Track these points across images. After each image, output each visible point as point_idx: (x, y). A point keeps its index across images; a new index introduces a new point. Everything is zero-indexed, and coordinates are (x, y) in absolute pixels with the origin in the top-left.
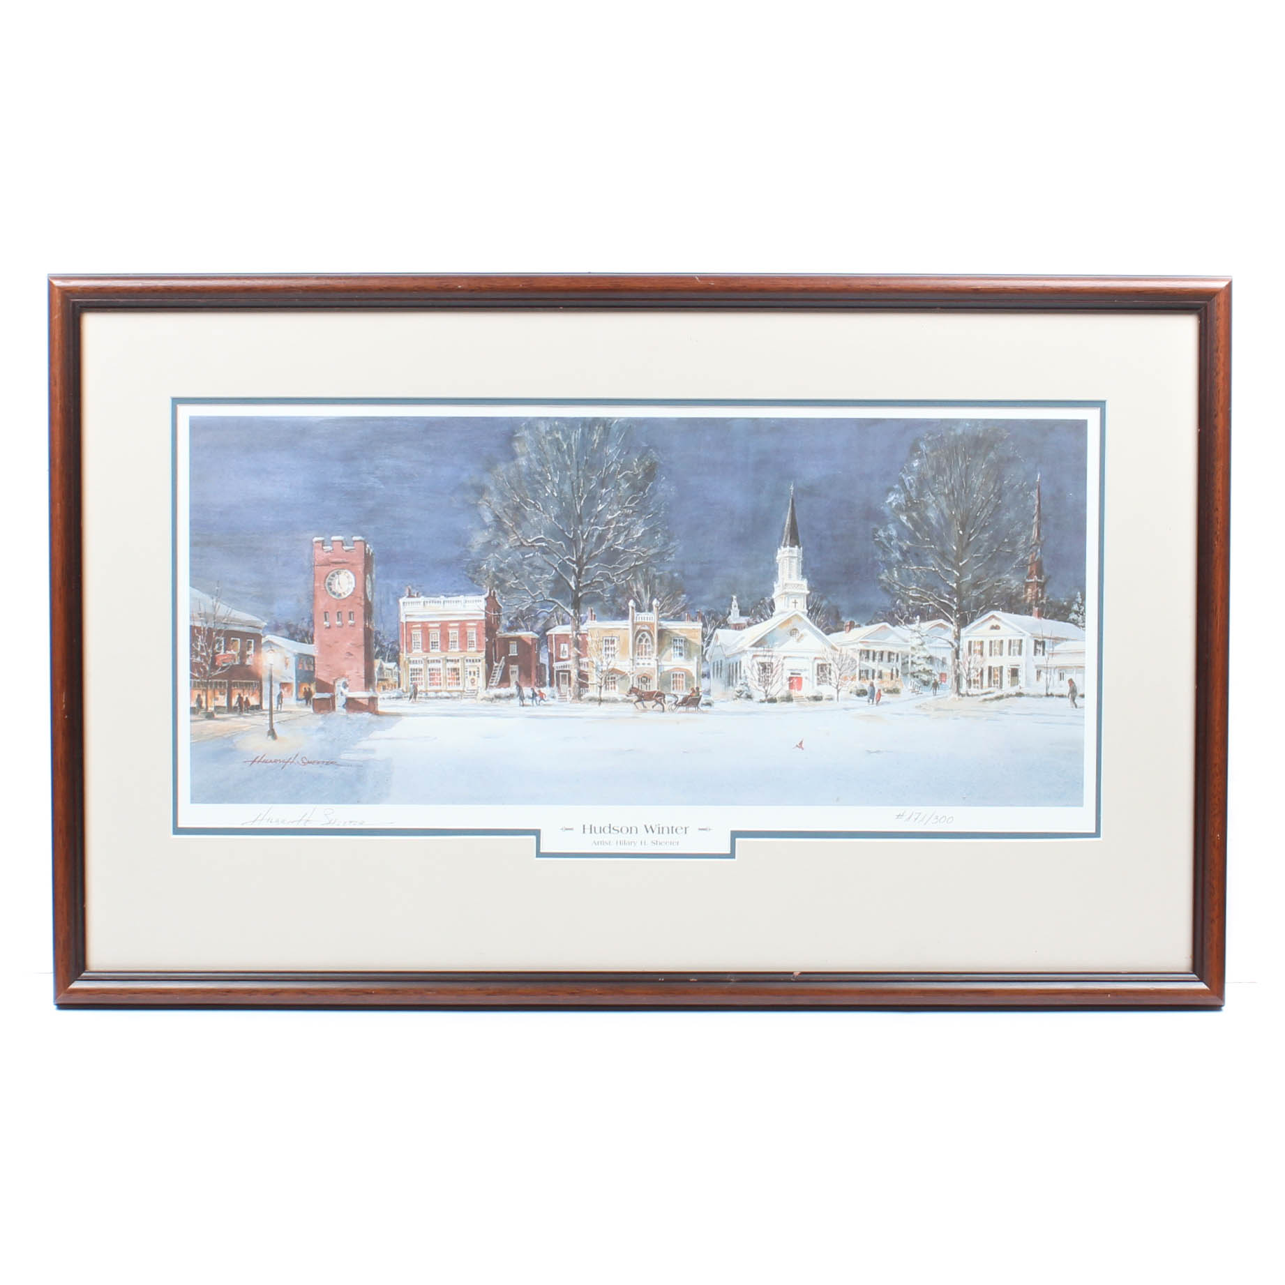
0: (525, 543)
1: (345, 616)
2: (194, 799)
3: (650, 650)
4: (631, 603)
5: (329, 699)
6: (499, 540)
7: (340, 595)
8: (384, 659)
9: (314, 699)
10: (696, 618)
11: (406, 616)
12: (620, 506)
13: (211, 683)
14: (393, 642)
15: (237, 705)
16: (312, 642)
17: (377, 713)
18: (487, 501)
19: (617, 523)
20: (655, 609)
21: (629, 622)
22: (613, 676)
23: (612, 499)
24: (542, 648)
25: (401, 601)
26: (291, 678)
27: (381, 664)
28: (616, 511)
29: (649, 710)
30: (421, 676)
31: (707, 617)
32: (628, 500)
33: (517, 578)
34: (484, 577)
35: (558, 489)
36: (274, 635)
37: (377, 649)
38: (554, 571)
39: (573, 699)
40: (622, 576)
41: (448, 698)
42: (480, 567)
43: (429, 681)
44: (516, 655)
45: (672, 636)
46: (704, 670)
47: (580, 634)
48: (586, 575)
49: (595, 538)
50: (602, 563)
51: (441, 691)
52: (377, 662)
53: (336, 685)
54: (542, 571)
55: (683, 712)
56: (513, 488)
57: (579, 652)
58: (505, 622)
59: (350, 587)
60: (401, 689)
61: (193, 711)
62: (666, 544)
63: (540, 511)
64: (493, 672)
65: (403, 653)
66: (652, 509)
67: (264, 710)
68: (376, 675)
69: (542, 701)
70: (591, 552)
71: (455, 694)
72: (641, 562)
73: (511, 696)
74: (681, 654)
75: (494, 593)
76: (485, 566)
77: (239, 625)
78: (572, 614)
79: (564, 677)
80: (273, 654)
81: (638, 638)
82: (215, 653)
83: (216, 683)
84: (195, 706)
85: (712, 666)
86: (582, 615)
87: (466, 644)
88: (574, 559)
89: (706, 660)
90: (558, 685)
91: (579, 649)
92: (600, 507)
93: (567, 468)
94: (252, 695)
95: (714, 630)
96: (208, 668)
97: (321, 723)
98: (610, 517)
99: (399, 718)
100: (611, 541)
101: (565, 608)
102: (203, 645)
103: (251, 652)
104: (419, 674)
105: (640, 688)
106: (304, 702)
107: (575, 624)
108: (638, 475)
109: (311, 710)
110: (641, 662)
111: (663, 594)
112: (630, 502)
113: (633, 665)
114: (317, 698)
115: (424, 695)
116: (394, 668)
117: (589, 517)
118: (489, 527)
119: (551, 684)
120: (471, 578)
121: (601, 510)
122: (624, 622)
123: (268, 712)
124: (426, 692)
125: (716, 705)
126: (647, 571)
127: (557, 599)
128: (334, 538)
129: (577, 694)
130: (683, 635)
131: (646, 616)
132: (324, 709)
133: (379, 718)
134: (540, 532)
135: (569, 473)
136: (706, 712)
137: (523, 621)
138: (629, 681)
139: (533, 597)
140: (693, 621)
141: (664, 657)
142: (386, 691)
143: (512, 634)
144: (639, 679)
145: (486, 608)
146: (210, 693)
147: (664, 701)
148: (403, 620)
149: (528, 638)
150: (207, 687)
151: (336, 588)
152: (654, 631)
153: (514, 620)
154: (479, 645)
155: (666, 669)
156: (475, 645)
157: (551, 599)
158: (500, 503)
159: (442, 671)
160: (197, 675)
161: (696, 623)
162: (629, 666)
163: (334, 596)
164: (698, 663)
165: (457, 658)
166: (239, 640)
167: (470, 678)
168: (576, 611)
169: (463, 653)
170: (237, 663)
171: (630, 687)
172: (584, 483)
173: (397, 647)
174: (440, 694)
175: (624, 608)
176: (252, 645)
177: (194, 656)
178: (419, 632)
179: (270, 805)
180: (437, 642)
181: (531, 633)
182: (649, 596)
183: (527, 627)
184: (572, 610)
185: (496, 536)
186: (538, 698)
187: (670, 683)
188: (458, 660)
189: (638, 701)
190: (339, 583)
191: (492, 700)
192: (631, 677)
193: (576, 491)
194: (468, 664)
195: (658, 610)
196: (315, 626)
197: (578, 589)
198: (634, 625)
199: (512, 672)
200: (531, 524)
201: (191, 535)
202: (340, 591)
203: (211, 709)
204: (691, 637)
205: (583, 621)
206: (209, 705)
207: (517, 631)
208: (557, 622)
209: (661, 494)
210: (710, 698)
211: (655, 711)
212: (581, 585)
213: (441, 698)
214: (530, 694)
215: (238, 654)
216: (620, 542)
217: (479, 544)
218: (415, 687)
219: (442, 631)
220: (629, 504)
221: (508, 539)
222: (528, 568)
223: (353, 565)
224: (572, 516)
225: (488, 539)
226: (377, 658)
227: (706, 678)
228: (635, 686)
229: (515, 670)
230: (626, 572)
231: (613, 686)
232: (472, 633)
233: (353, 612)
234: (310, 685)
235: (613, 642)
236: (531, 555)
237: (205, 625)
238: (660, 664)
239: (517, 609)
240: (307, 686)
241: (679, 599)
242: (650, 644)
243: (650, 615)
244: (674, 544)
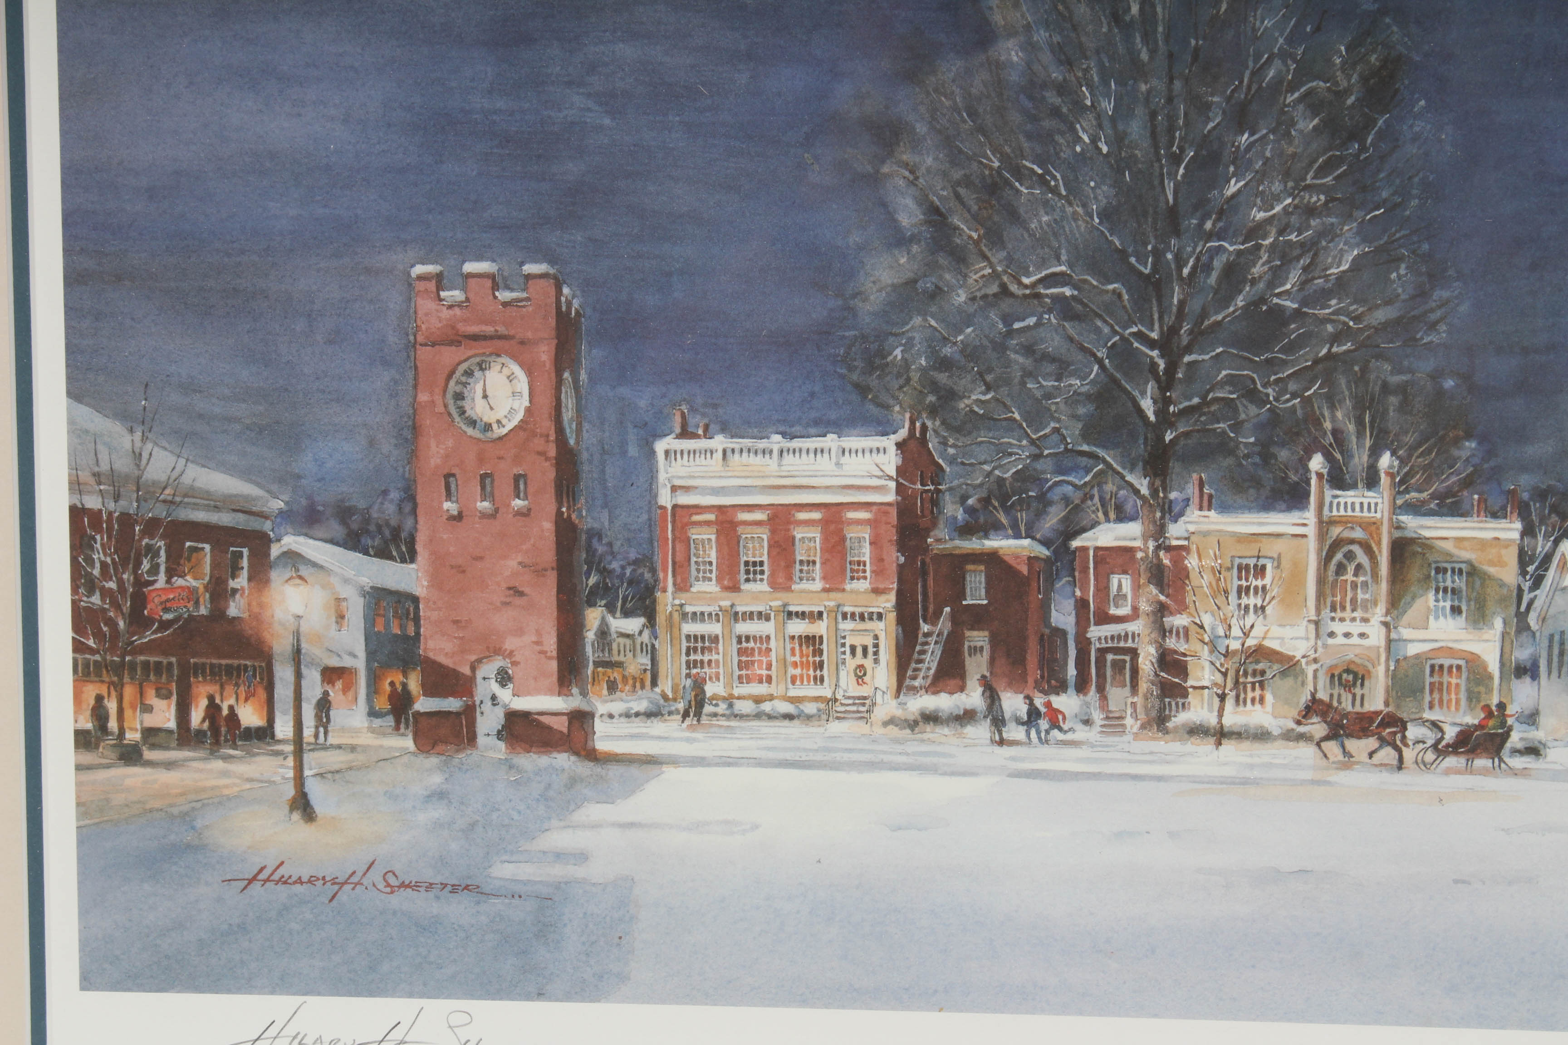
0: (1014, 288)
1: (504, 486)
2: (87, 982)
3: (1367, 596)
4: (1317, 463)
5: (458, 714)
6: (941, 277)
7: (488, 427)
8: (611, 608)
9: (418, 714)
10: (1504, 508)
11: (674, 489)
12: (1290, 184)
13: (133, 666)
14: (636, 562)
15: (206, 725)
16: (410, 556)
17: (592, 755)
18: (906, 165)
19: (1281, 232)
20: (1384, 480)
21: (1310, 516)
22: (1260, 666)
23: (1266, 161)
24: (1058, 585)
25: (661, 446)
26: (355, 656)
27: (603, 619)
28: (1278, 199)
29: (1358, 763)
30: (714, 657)
31: (1535, 507)
32: (1316, 165)
33: (989, 388)
34: (895, 384)
35: (1109, 131)
36: (306, 535)
37: (592, 580)
38: (1096, 368)
39: (1143, 727)
40: (1292, 386)
41: (789, 717)
42: (883, 353)
43: (737, 673)
44: (985, 602)
45: (1431, 558)
46: (1522, 654)
47: (1169, 549)
48: (1189, 378)
49: (1214, 275)
50: (1233, 346)
51: (771, 698)
52: (593, 617)
53: (480, 674)
54: (1063, 368)
55: (1458, 772)
56: (981, 130)
57: (1162, 598)
58: (953, 510)
59: (516, 405)
60: (658, 690)
61: (83, 740)
62: (1421, 294)
63: (1059, 195)
64: (918, 648)
65: (664, 590)
66: (1385, 194)
67: (280, 742)
68: (589, 650)
69: (1055, 733)
70: (1204, 314)
71: (810, 708)
72: (1348, 346)
73: (967, 717)
74: (1456, 610)
75: (924, 428)
76: (898, 352)
77: (207, 508)
78: (1144, 491)
79: (1119, 667)
80: (303, 589)
81: (1334, 561)
82: (140, 584)
83: (146, 665)
84: (89, 726)
85: (1545, 643)
86: (1173, 495)
87: (844, 570)
88: (1154, 335)
89: (1528, 628)
90: (1101, 689)
91: (1162, 592)
92: (1233, 187)
93: (1139, 71)
94: (246, 700)
95: (1556, 543)
96: (121, 624)
97: (437, 779)
98: (1261, 215)
99: (653, 769)
100: (1261, 285)
101: (1125, 473)
102: (109, 560)
103: (241, 581)
104: (710, 650)
105: (1335, 704)
106: (390, 720)
107: (1155, 522)
108: (1347, 92)
109: (408, 742)
110: (1339, 628)
111: (1410, 439)
112: (1322, 172)
113: (1318, 636)
114: (422, 710)
115: (722, 708)
116: (641, 633)
117: (1198, 214)
118: (913, 239)
119: (1081, 686)
120: (857, 386)
121: (1233, 196)
122: (1295, 516)
123: (289, 748)
124: (730, 700)
125: (1555, 756)
126: (1364, 370)
127: (1104, 447)
128: (470, 267)
129: (1154, 714)
130: (1466, 555)
131: (1357, 501)
132: (446, 742)
133: (598, 769)
134: (1058, 258)
135: (1143, 87)
136: (1524, 773)
137: (1003, 505)
138: (1303, 684)
139: (1033, 442)
140: (1494, 515)
141: (1406, 619)
142: (618, 693)
143: (974, 544)
144: (1333, 676)
145: (899, 470)
146: (129, 691)
147: (1404, 737)
148: (665, 499)
149: (1017, 557)
150: (121, 678)
151: (478, 408)
152: (1379, 543)
153: (978, 506)
154: (878, 573)
155: (1412, 650)
156: (868, 574)
157: (1085, 448)
158: (945, 174)
159: (773, 644)
160: (91, 643)
161: (1503, 523)
162: (1307, 639)
163: (470, 431)
164: (1504, 635)
165: (816, 609)
166: (207, 547)
167: (852, 663)
168: (1158, 482)
169: (833, 595)
170: (203, 611)
171: (1305, 698)
172: (1186, 114)
173: (647, 576)
174: (767, 707)
175: (1293, 478)
176: (245, 563)
177: (82, 590)
178: (709, 535)
179: (300, 999)
180: (761, 563)
181: (1026, 542)
182: (1368, 443)
183: (1015, 526)
184: (1146, 482)
185: (932, 267)
186: (1044, 724)
187: (1422, 690)
188: (820, 614)
189: (1327, 738)
190: (485, 397)
191: (913, 725)
192: (1310, 671)
193: (1163, 140)
194: (847, 626)
195: (1393, 484)
196: (420, 511)
197: (1165, 419)
198: (1324, 525)
199: (975, 650)
200: (1032, 235)
201: (67, 251)
202: (489, 417)
203: (133, 736)
204: (1492, 563)
205: (1176, 509)
206: (126, 725)
207: (986, 536)
208: (1100, 514)
209: (1412, 150)
210: (1538, 735)
211: (1376, 765)
212: (1171, 409)
213: (770, 717)
214: (1023, 710)
215: (206, 587)
216: (1288, 286)
217: (880, 290)
218: (699, 686)
219: (773, 532)
220: (1313, 178)
221: (965, 276)
222: (1021, 360)
223: (522, 343)
224: (1151, 210)
225: (910, 275)
226: (592, 604)
227: (1527, 679)
228: (1322, 695)
229: (979, 644)
230: (1304, 375)
231: (1258, 692)
232: (860, 540)
233: (524, 476)
234: (405, 675)
235: (1261, 571)
236: (1032, 321)
237: (111, 506)
238: (1393, 635)
239: (989, 474)
240: (399, 678)
241: (1456, 453)
242: (1368, 578)
243: (1370, 497)
244: (1445, 294)
